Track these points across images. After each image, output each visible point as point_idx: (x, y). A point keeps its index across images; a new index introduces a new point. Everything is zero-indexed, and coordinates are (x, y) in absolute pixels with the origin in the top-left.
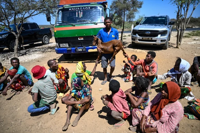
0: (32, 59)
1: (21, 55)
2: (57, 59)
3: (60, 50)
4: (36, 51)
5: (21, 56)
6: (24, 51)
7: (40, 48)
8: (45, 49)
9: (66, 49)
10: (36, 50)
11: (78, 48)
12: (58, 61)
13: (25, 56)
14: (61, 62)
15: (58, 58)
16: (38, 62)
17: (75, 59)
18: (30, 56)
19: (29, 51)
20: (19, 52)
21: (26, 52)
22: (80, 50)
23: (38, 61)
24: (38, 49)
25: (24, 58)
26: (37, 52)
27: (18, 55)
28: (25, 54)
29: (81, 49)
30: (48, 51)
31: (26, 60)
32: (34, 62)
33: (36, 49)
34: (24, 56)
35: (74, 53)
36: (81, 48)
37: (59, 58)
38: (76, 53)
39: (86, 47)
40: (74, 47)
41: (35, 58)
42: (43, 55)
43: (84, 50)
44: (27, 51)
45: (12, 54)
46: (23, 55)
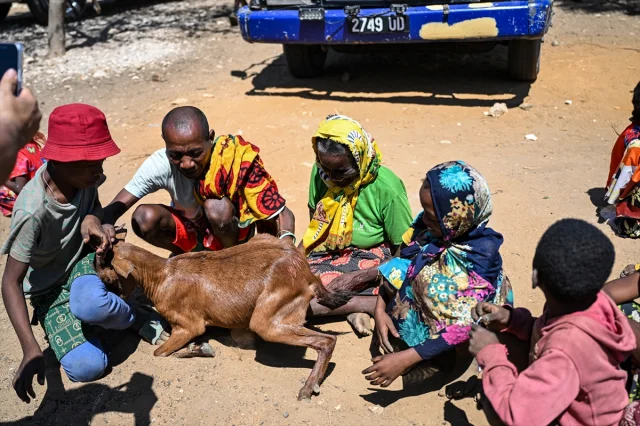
0: (126, 64)
1: (80, 41)
2: (249, 72)
3: (264, 22)
4: (156, 25)
5: (82, 46)
6: (102, 23)
7: (179, 13)
8: (199, 18)
9: (294, 14)
10: (157, 19)
11: (362, 12)
12: (254, 82)
13: (98, 48)
14: (268, 90)
15: (259, 69)
16: (154, 85)
17: (346, 77)
18: (124, 48)
19: (121, 22)
20: (73, 29)
21: (107, 29)
22: (375, 25)
23: (155, 79)
24: (167, 15)
25: (90, 59)
26: (160, 32)
27: (69, 43)
28: (104, 37)
29: (380, 22)
30: (216, 31)
31: (100, 68)
32: (136, 83)
33: (158, 13)
34: (94, 47)
35: (340, 39)
36: (382, 11)
37: (264, 66)
38: (347, 41)
39: (410, 11)
40: (341, 6)
41: (141, 59)
42: (184, 46)
43: (397, 26)
44: (112, 25)
45: (40, 35)
46: (90, 42)
